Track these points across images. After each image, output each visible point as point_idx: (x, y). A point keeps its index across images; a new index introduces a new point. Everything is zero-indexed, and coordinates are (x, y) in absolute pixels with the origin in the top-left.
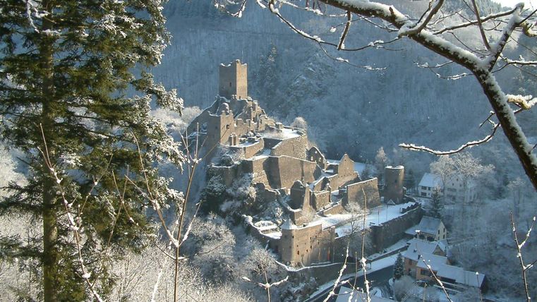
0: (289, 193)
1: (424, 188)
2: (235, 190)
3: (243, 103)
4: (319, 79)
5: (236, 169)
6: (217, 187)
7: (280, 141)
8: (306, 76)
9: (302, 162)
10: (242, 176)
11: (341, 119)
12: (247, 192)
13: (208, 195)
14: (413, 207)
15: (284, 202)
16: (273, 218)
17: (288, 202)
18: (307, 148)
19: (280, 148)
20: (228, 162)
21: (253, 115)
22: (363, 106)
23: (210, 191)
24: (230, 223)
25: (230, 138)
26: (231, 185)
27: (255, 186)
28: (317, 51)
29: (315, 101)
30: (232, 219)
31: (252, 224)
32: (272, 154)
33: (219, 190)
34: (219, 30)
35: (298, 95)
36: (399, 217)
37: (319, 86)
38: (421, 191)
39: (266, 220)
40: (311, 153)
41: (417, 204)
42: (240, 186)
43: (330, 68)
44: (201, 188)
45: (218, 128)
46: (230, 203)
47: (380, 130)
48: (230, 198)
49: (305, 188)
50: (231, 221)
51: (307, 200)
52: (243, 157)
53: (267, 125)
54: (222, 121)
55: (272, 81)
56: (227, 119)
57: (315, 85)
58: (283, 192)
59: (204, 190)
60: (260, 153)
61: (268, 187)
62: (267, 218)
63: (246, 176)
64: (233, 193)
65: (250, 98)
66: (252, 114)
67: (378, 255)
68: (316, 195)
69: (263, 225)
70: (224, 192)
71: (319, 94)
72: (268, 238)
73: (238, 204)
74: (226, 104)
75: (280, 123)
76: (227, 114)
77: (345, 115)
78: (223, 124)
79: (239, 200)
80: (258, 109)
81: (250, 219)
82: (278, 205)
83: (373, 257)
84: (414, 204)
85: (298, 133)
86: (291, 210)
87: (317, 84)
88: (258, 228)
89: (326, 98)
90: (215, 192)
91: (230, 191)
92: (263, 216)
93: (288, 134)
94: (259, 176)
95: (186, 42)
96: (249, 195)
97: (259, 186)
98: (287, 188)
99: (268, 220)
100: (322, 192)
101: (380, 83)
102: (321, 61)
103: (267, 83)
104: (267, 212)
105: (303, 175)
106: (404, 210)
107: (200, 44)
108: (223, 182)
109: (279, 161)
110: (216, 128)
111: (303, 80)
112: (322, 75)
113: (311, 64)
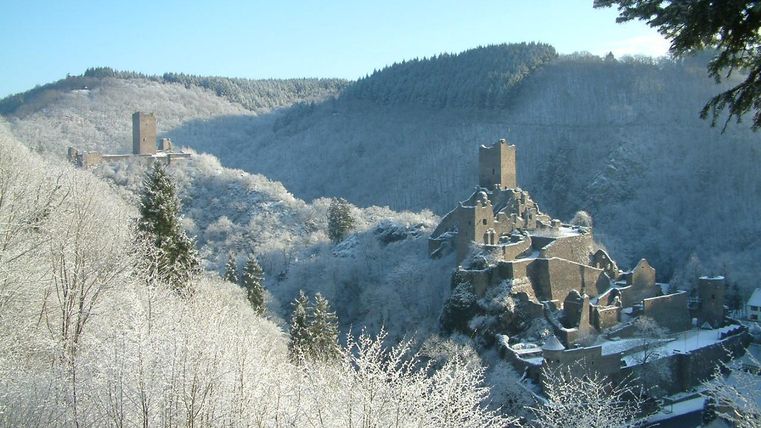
0: (562, 308)
1: (754, 308)
2: (488, 301)
3: (508, 194)
4: (623, 179)
5: (490, 273)
6: (465, 297)
7: (552, 240)
8: (606, 176)
9: (582, 268)
10: (498, 283)
11: (651, 228)
12: (504, 304)
13: (453, 308)
14: (736, 331)
15: (554, 320)
16: (538, 339)
17: (560, 320)
18: (591, 250)
19: (553, 249)
20: (480, 265)
21: (521, 209)
22: (681, 213)
23: (456, 302)
24: (481, 346)
25: (486, 236)
26: (483, 295)
27: (514, 296)
28: (620, 145)
29: (619, 206)
30: (483, 340)
31: (507, 345)
32: (541, 255)
33: (467, 300)
34: (498, 123)
35: (596, 199)
36: (715, 344)
37: (623, 188)
38: (751, 313)
39: (529, 341)
40: (596, 258)
41: (742, 328)
42: (495, 296)
43: (638, 166)
44: (445, 299)
45: (471, 224)
46: (482, 318)
47: (702, 242)
48: (482, 311)
49: (582, 300)
50: (482, 343)
51: (585, 316)
52: (500, 259)
53: (538, 222)
54: (476, 213)
55: (562, 182)
56: (483, 212)
57: (618, 188)
58: (553, 306)
59: (448, 301)
60: (525, 254)
61: (532, 299)
62: (530, 339)
63: (504, 283)
64: (486, 306)
65: (519, 189)
66: (520, 207)
67: (684, 395)
68: (599, 311)
69: (524, 348)
70: (474, 304)
71: (623, 198)
72: (528, 363)
73: (492, 319)
74: (484, 193)
75: (557, 221)
76: (484, 205)
77: (656, 224)
78: (478, 218)
79: (493, 315)
80: (529, 201)
81: (505, 339)
82: (545, 322)
83: (676, 397)
84: (737, 327)
85: (580, 231)
86: (563, 329)
87: (620, 185)
88: (515, 351)
89: (632, 203)
90: (461, 303)
91: (481, 302)
92: (525, 337)
93: (565, 232)
94: (521, 283)
95: (457, 139)
96: (505, 308)
97: (521, 297)
98: (559, 300)
99: (532, 341)
100: (608, 308)
101: (702, 182)
102: (626, 156)
103: (556, 185)
104: (530, 331)
105: (583, 285)
106: (724, 336)
107: (475, 140)
108: (473, 291)
109: (550, 265)
110: (470, 223)
111: (603, 181)
112: (627, 174)
113: (613, 160)
